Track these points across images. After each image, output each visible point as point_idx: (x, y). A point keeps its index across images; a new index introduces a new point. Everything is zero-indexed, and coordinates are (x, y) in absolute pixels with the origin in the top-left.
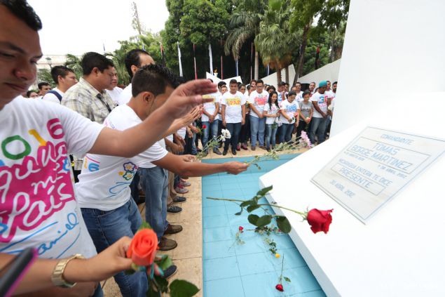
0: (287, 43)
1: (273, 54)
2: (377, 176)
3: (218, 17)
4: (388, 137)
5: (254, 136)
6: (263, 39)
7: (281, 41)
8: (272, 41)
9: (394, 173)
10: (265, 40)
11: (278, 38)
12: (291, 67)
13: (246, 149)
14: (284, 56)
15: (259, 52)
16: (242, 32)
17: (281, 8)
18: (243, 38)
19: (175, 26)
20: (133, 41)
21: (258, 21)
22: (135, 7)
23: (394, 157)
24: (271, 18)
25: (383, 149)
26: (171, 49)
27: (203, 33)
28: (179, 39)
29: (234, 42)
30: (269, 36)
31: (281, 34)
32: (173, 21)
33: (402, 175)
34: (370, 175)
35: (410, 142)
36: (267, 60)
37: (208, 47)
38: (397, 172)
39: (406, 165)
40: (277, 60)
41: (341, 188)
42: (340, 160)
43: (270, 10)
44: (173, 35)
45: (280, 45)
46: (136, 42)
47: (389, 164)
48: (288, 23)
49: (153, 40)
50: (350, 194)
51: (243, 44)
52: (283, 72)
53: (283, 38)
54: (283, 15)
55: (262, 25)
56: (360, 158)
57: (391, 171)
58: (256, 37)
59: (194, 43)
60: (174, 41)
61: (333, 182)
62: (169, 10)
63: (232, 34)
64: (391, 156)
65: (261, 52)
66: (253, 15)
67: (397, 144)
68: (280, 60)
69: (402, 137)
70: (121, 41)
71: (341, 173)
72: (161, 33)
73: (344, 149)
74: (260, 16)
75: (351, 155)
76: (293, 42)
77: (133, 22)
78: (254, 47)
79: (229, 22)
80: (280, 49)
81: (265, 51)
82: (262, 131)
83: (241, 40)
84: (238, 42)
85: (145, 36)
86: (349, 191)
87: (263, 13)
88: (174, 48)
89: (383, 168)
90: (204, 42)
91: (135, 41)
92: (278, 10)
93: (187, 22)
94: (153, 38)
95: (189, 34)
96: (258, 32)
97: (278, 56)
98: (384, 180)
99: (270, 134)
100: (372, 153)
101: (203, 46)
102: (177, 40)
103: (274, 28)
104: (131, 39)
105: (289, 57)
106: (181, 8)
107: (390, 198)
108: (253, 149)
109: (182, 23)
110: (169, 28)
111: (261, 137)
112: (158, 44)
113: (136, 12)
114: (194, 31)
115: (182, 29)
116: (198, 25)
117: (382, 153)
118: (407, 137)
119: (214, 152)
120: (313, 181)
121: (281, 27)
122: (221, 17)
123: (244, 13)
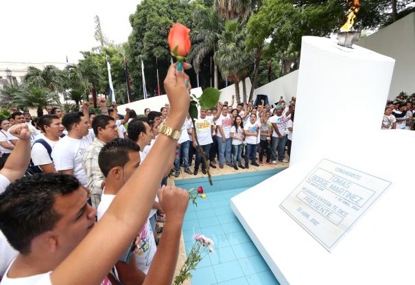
0: (243, 60)
1: (231, 69)
2: (335, 207)
4: (341, 171)
5: (222, 155)
6: (222, 55)
7: (238, 58)
8: (230, 58)
9: (349, 205)
11: (235, 55)
12: (248, 80)
13: (215, 167)
14: (241, 70)
15: (218, 67)
16: (202, 47)
17: (237, 29)
18: (203, 54)
19: (138, 41)
20: (95, 52)
21: (216, 40)
22: (98, 20)
23: (347, 189)
24: (228, 38)
25: (338, 181)
26: (134, 61)
27: (165, 48)
28: (142, 52)
29: (194, 57)
30: (226, 53)
31: (238, 52)
32: (136, 36)
33: (355, 208)
34: (330, 205)
35: (358, 177)
36: (225, 74)
37: (170, 60)
38: (351, 205)
39: (358, 199)
40: (235, 74)
41: (307, 216)
42: (304, 189)
43: (227, 31)
44: (136, 48)
45: (237, 61)
46: (99, 53)
47: (344, 196)
48: (243, 43)
49: (115, 52)
50: (315, 222)
51: (203, 59)
52: (241, 84)
53: (240, 56)
54: (239, 35)
55: (220, 43)
56: (320, 189)
57: (346, 203)
58: (215, 53)
59: (157, 57)
60: (137, 54)
61: (299, 210)
62: (133, 26)
64: (346, 189)
65: (220, 67)
66: (212, 34)
67: (349, 178)
68: (237, 74)
69: (353, 172)
70: (83, 51)
71: (305, 201)
72: (124, 46)
73: (305, 178)
74: (218, 35)
75: (312, 184)
76: (249, 59)
77: (96, 34)
78: (213, 62)
80: (237, 65)
81: (224, 65)
82: (229, 150)
84: (198, 57)
85: (107, 47)
86: (313, 220)
87: (221, 33)
88: (137, 60)
89: (340, 200)
90: (166, 56)
91: (97, 52)
92: (234, 31)
93: (150, 37)
94: (116, 49)
95: (151, 48)
96: (217, 50)
97: (236, 71)
98: (342, 212)
99: (236, 154)
100: (329, 185)
101: (165, 59)
102: (140, 54)
103: (231, 46)
104: (93, 49)
105: (246, 71)
106: (144, 24)
107: (348, 229)
108: (221, 167)
109: (145, 38)
110: (133, 43)
111: (228, 155)
112: (121, 55)
113: (99, 24)
114: (158, 45)
115: (145, 44)
116: (160, 40)
117: (338, 185)
118: (356, 173)
119: (185, 171)
120: (281, 206)
121: (237, 45)
123: (203, 31)
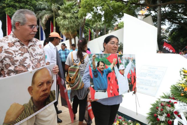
0: (76, 25)
1: (68, 29)
3: (28, 1)
6: (61, 20)
7: (73, 23)
8: (67, 23)
10: (62, 21)
11: (72, 21)
12: (77, 38)
14: (74, 31)
16: (45, 14)
23: (155, 74)
24: (67, 10)
30: (65, 19)
31: (73, 19)
34: (150, 81)
39: (159, 76)
40: (70, 33)
41: (143, 88)
43: (66, 6)
45: (72, 25)
51: (47, 21)
52: (73, 40)
53: (74, 22)
57: (156, 78)
61: (138, 87)
63: (38, 14)
67: (154, 70)
68: (72, 33)
69: (154, 67)
71: (140, 83)
76: (79, 25)
79: (36, 6)
80: (72, 27)
83: (46, 18)
84: (44, 19)
86: (146, 89)
97: (71, 31)
98: (155, 82)
100: (148, 74)
103: (68, 15)
105: (76, 32)
107: (159, 87)
114: (9, 6)
116: (12, 3)
117: (151, 73)
122: (31, 2)
123: (46, 3)
